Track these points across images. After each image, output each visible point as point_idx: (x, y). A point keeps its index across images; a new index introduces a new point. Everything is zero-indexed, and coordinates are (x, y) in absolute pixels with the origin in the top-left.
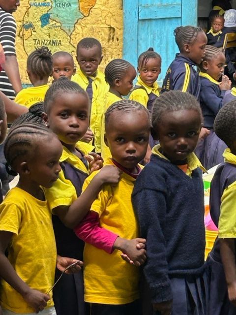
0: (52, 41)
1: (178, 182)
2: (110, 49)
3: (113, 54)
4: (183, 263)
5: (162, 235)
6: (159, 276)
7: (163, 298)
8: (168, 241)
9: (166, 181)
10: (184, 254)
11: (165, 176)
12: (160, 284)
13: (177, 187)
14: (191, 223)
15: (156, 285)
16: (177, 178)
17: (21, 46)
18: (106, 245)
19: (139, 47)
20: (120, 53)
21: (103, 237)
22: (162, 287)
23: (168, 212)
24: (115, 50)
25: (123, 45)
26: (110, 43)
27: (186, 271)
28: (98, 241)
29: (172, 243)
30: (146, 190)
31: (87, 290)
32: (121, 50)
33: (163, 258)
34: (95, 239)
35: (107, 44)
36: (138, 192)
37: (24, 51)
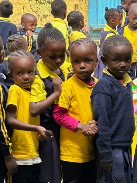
0: (46, 1)
1: (119, 89)
2: (80, 5)
3: (82, 8)
4: (121, 139)
5: (108, 121)
6: (105, 146)
7: (107, 159)
8: (112, 125)
9: (112, 88)
10: (122, 134)
11: (112, 86)
12: (105, 151)
13: (119, 92)
14: (126, 115)
15: (104, 151)
16: (119, 88)
17: (28, 4)
18: (72, 127)
19: (98, 4)
20: (87, 8)
21: (70, 122)
22: (107, 153)
23: (112, 107)
24: (84, 6)
25: (88, 3)
26: (81, 2)
27: (123, 144)
28: (67, 125)
29: (114, 127)
30: (100, 94)
31: (62, 153)
32: (87, 6)
33: (108, 135)
34: (66, 124)
35: (79, 2)
36: (94, 95)
37: (30, 8)
